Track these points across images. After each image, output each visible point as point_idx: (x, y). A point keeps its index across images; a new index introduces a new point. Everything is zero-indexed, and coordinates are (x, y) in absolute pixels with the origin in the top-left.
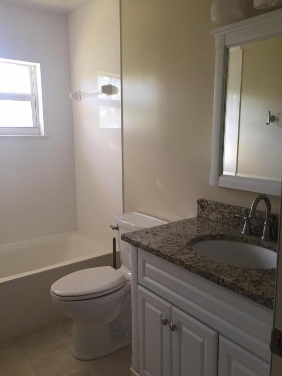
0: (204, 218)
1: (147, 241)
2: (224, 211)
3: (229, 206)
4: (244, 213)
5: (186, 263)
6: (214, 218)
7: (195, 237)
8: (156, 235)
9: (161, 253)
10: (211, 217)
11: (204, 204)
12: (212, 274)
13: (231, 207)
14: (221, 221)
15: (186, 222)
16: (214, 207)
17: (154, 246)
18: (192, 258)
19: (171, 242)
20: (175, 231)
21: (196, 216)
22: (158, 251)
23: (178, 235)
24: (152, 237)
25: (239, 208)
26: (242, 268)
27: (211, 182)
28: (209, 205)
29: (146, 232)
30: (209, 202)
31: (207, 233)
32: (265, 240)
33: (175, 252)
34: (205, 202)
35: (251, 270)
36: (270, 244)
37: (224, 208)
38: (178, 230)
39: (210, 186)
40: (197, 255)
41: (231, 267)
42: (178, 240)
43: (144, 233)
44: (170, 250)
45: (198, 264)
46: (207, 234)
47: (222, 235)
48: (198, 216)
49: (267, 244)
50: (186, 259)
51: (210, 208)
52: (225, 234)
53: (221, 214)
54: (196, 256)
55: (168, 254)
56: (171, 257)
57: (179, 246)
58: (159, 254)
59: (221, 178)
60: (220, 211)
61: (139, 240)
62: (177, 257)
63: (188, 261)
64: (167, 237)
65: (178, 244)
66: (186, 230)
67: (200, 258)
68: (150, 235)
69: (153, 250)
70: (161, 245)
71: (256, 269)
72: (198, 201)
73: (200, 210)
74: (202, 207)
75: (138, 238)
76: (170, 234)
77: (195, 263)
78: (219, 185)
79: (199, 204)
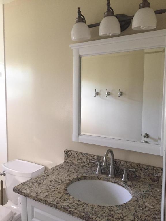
0: (69, 163)
1: (35, 192)
2: (83, 158)
3: (86, 154)
4: (96, 159)
5: (69, 210)
6: (76, 163)
7: (69, 181)
8: (40, 184)
9: (48, 202)
10: (74, 162)
11: (69, 153)
12: (90, 218)
13: (87, 155)
14: (81, 165)
15: (58, 168)
16: (76, 155)
17: (41, 197)
18: (72, 203)
19: (53, 190)
20: (53, 177)
21: (64, 162)
22: (46, 201)
23: (56, 181)
24: (38, 186)
25: (93, 156)
26: (108, 207)
27: (74, 139)
28: (73, 154)
29: (32, 182)
30: (73, 152)
31: (75, 176)
32: (112, 177)
33: (58, 199)
34: (70, 152)
35: (113, 207)
36: (116, 180)
37: (83, 156)
38: (55, 177)
39: (73, 142)
40: (75, 199)
41: (100, 207)
42: (58, 187)
43: (31, 184)
44: (54, 198)
45: (78, 209)
46: (75, 178)
47: (85, 177)
48: (65, 162)
49: (113, 180)
50: (68, 206)
51: (73, 156)
52: (86, 175)
53: (81, 159)
54: (74, 201)
55: (54, 203)
56: (57, 206)
57: (60, 193)
58: (47, 203)
59: (80, 137)
60: (80, 158)
61: (28, 191)
62: (61, 204)
63: (70, 208)
64: (48, 185)
65: (58, 191)
66: (61, 175)
67: (77, 202)
68: (35, 184)
69: (41, 200)
70: (46, 194)
71: (116, 206)
72: (64, 151)
73: (67, 157)
74: (68, 155)
75: (28, 190)
76: (51, 182)
77: (76, 209)
78: (79, 141)
79: (65, 153)
